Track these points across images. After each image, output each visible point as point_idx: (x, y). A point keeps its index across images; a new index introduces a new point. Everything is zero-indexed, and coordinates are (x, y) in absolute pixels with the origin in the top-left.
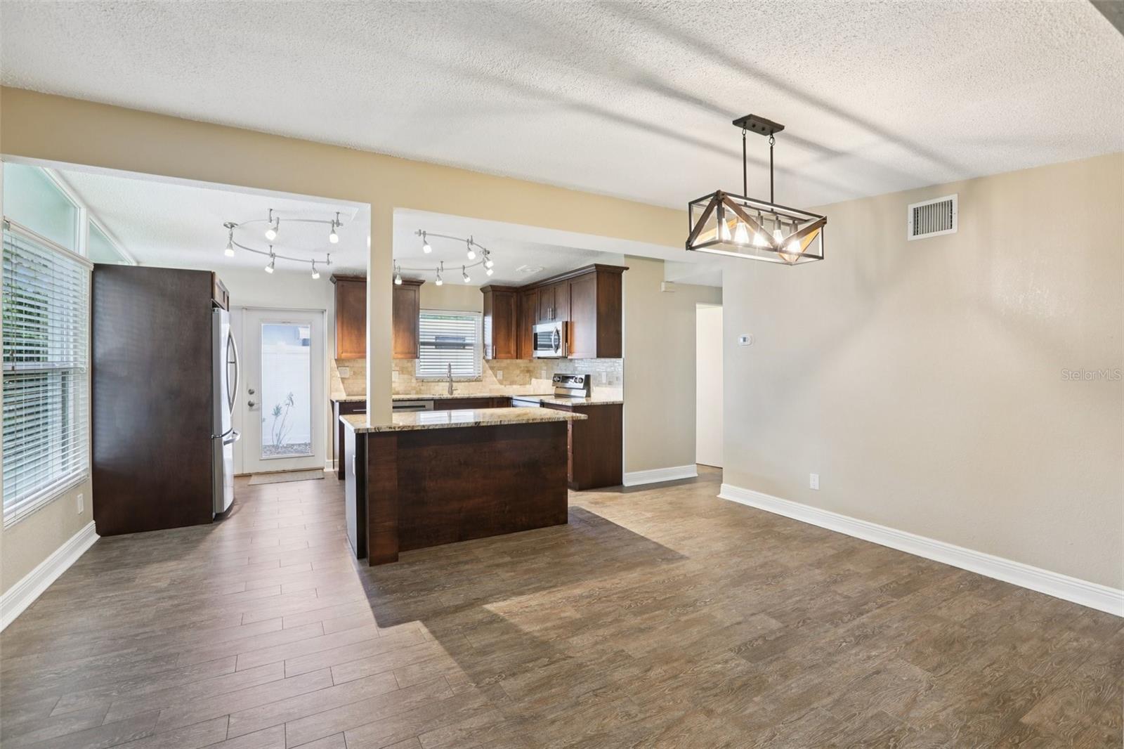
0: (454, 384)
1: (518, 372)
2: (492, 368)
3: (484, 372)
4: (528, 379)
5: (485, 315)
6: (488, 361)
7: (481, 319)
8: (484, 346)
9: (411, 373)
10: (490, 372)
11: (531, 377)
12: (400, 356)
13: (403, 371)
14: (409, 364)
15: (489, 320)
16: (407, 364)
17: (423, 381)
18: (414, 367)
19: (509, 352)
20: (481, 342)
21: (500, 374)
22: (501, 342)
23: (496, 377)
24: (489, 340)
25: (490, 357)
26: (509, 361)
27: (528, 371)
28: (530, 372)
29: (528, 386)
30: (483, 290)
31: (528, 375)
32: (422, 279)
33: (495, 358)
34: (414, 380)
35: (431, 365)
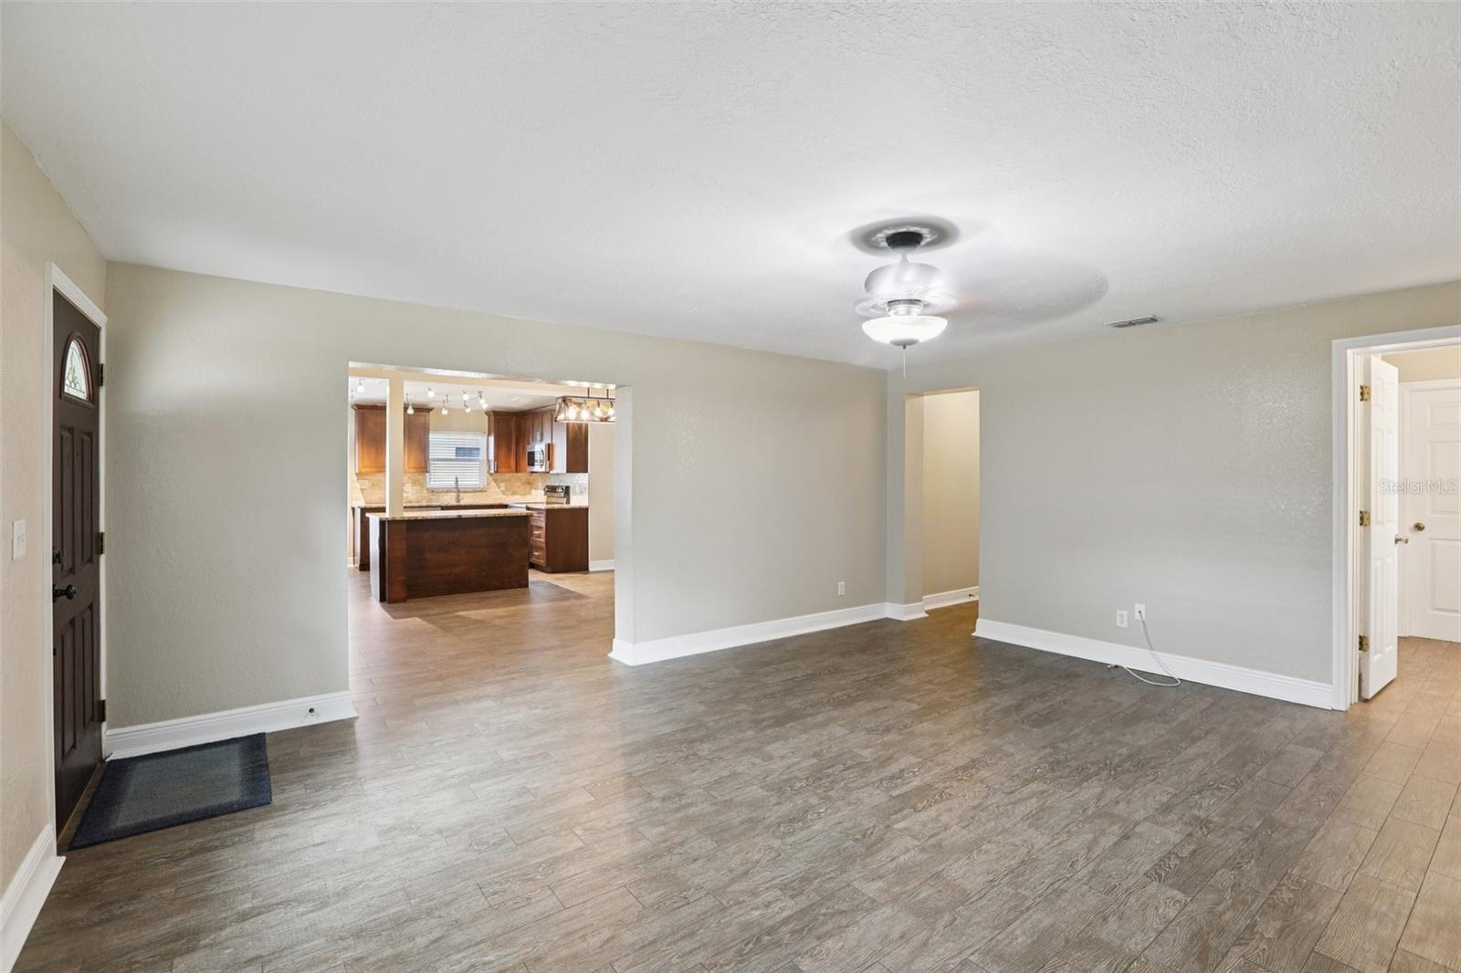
0: (461, 494)
1: (520, 484)
2: (495, 481)
3: (488, 484)
4: (528, 490)
5: (489, 435)
6: (491, 475)
7: (485, 438)
8: (488, 461)
9: (423, 485)
10: (493, 484)
11: (531, 488)
12: (412, 471)
13: (414, 483)
14: (421, 477)
15: (492, 439)
16: (419, 477)
17: (433, 491)
18: (425, 479)
19: (509, 467)
20: (485, 458)
21: (503, 485)
22: (502, 459)
23: (499, 488)
24: (492, 457)
25: (492, 472)
26: (511, 474)
27: (529, 483)
28: (530, 484)
30: (487, 413)
31: (528, 486)
32: (430, 406)
33: (496, 472)
34: (425, 491)
35: (441, 477)
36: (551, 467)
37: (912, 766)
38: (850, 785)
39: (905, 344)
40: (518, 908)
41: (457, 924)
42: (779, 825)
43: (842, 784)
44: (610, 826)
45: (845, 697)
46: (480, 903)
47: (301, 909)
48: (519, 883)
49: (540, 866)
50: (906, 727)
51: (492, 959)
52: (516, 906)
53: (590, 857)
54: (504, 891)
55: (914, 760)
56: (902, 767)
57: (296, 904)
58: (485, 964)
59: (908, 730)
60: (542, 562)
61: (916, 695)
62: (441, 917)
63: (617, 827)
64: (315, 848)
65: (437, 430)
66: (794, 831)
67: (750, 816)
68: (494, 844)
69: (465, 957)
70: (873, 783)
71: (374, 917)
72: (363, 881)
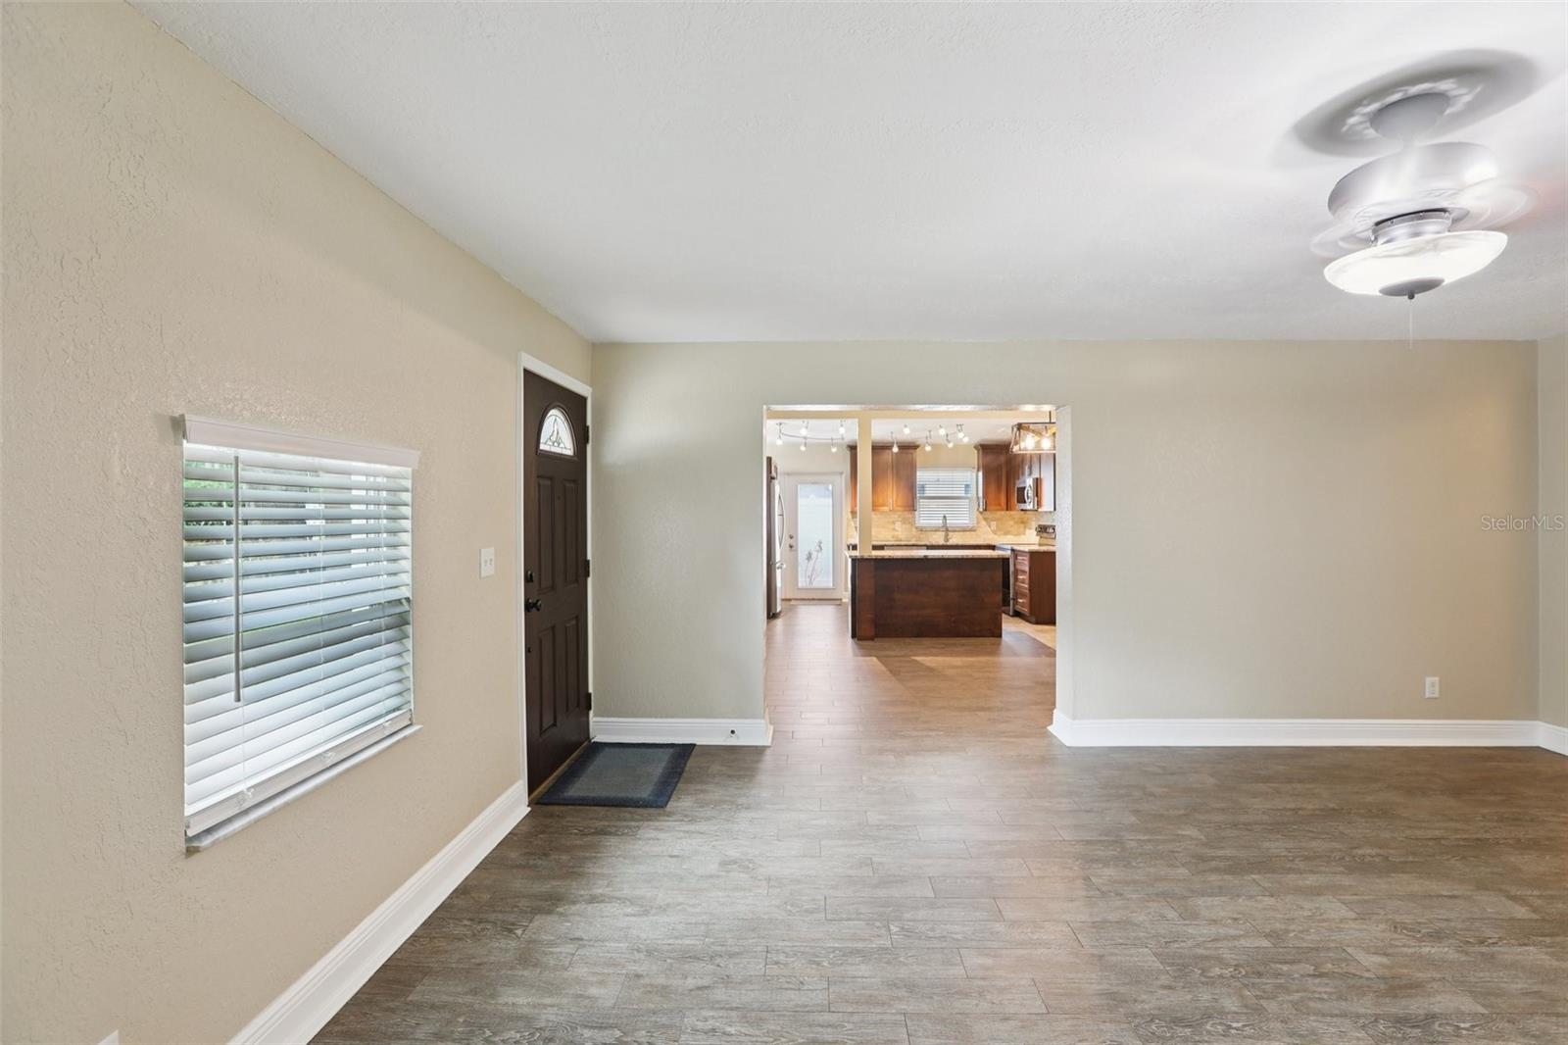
0: (950, 534)
1: (1012, 523)
2: (985, 519)
3: (978, 523)
4: (1022, 529)
5: (978, 470)
6: (981, 513)
7: (974, 475)
8: (978, 498)
9: (912, 523)
10: (984, 523)
11: (1025, 528)
12: (900, 509)
13: (904, 521)
14: (910, 516)
15: (980, 474)
16: (908, 515)
17: (921, 530)
18: (914, 517)
19: (1000, 505)
20: (975, 495)
21: (994, 524)
22: (992, 496)
23: (990, 527)
24: (981, 494)
25: (981, 510)
26: (1003, 513)
27: (1023, 522)
28: (1024, 523)
29: (1023, 537)
30: (975, 447)
31: (1022, 526)
32: (918, 443)
33: (985, 510)
34: (914, 530)
35: (928, 516)
36: (1039, 504)
37: (1461, 1015)
38: (1312, 1004)
39: (1411, 290)
40: (786, 989)
41: (727, 981)
42: (1152, 1021)
43: (1296, 996)
44: (931, 934)
45: (1377, 860)
46: (758, 968)
47: (629, 910)
48: (803, 961)
49: (833, 952)
50: (1482, 942)
51: (733, 1032)
52: (786, 986)
53: (888, 963)
54: (786, 965)
55: (1468, 1004)
56: (1436, 1009)
57: (628, 903)
58: (724, 1033)
59: (1484, 949)
60: (1026, 610)
61: (1536, 893)
62: (719, 966)
63: (939, 938)
64: (669, 859)
65: (926, 467)
66: (1172, 1037)
67: (1115, 989)
68: (806, 911)
69: (713, 1017)
70: (1358, 1016)
71: (671, 941)
72: (683, 903)
